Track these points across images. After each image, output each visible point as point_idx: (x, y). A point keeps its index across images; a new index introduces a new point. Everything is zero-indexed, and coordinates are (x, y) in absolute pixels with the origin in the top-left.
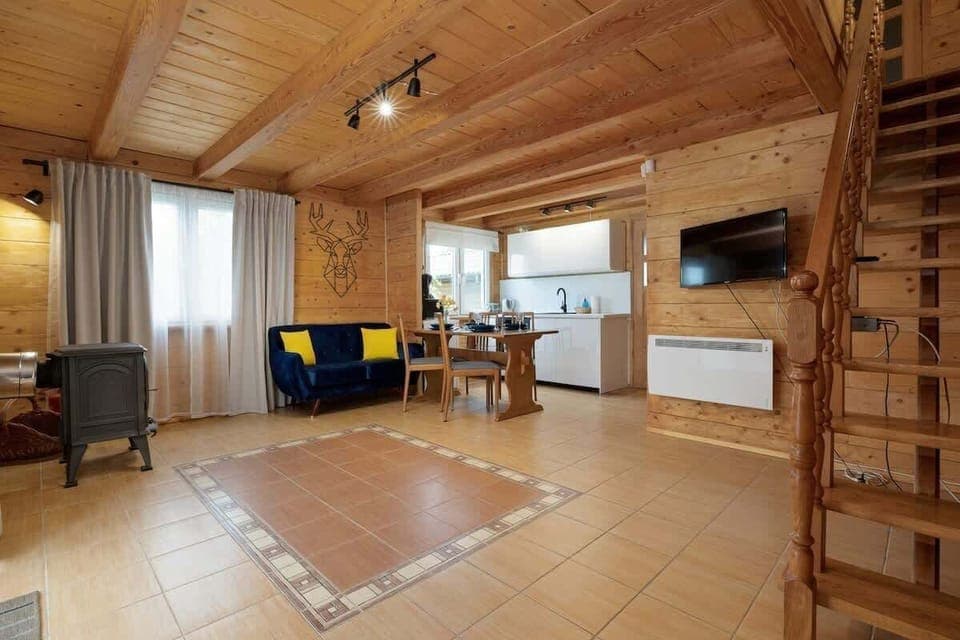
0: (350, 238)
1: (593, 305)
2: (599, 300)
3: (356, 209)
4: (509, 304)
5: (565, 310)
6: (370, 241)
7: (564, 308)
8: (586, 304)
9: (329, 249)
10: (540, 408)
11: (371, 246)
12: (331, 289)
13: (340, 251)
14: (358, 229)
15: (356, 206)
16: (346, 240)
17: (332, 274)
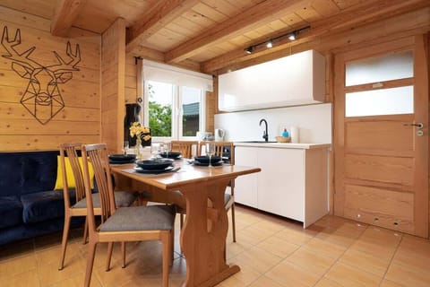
0: (58, 68)
1: (293, 135)
2: (299, 130)
3: (66, 40)
4: (220, 133)
5: (267, 139)
6: (83, 72)
7: (266, 137)
8: (286, 134)
9: (28, 76)
10: (236, 269)
11: (83, 76)
12: (29, 116)
13: (44, 79)
14: (67, 59)
15: (66, 37)
16: (53, 69)
17: (33, 101)
